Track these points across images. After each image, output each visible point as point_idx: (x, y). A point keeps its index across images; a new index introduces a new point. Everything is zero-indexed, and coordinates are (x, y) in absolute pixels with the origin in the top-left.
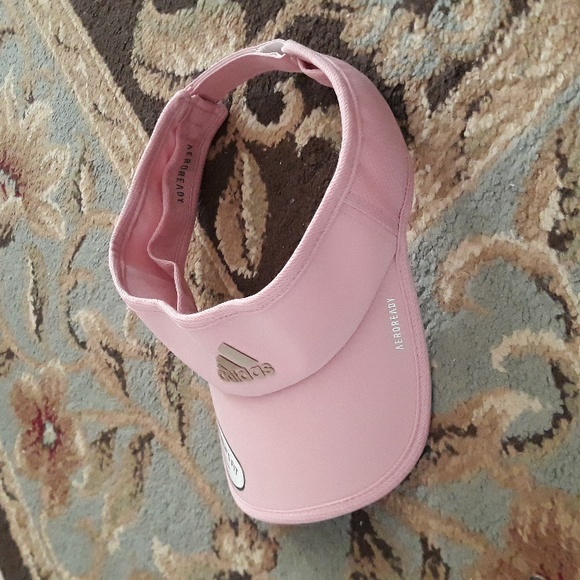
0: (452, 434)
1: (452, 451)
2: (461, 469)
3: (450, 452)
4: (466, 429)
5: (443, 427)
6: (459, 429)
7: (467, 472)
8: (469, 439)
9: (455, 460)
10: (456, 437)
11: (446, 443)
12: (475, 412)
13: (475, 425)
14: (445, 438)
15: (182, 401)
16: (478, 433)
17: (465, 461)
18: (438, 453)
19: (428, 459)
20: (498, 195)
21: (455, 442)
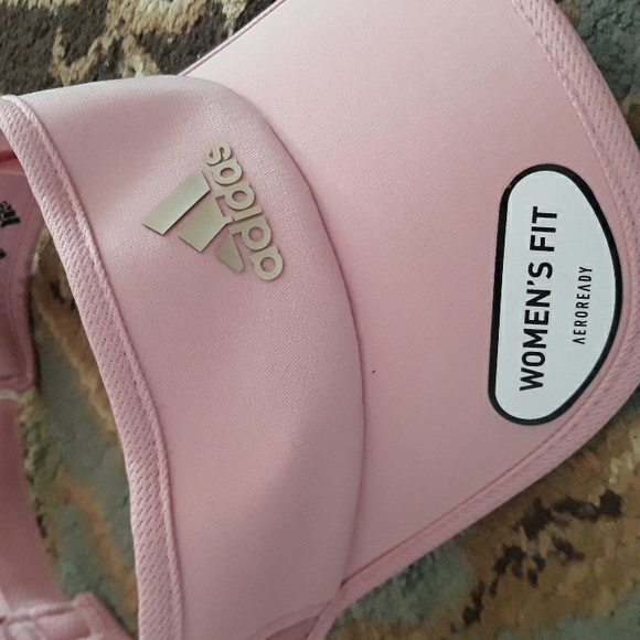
0: (565, 516)
1: (567, 552)
2: (590, 589)
3: (563, 556)
4: (597, 503)
5: (546, 504)
6: (580, 504)
7: (605, 594)
8: (604, 526)
9: (577, 572)
10: (575, 522)
11: (554, 539)
12: (614, 465)
13: (617, 491)
14: (552, 528)
15: (42, 510)
16: (624, 509)
17: (599, 570)
18: (539, 561)
19: (517, 573)
20: (626, 20)
21: (574, 532)
